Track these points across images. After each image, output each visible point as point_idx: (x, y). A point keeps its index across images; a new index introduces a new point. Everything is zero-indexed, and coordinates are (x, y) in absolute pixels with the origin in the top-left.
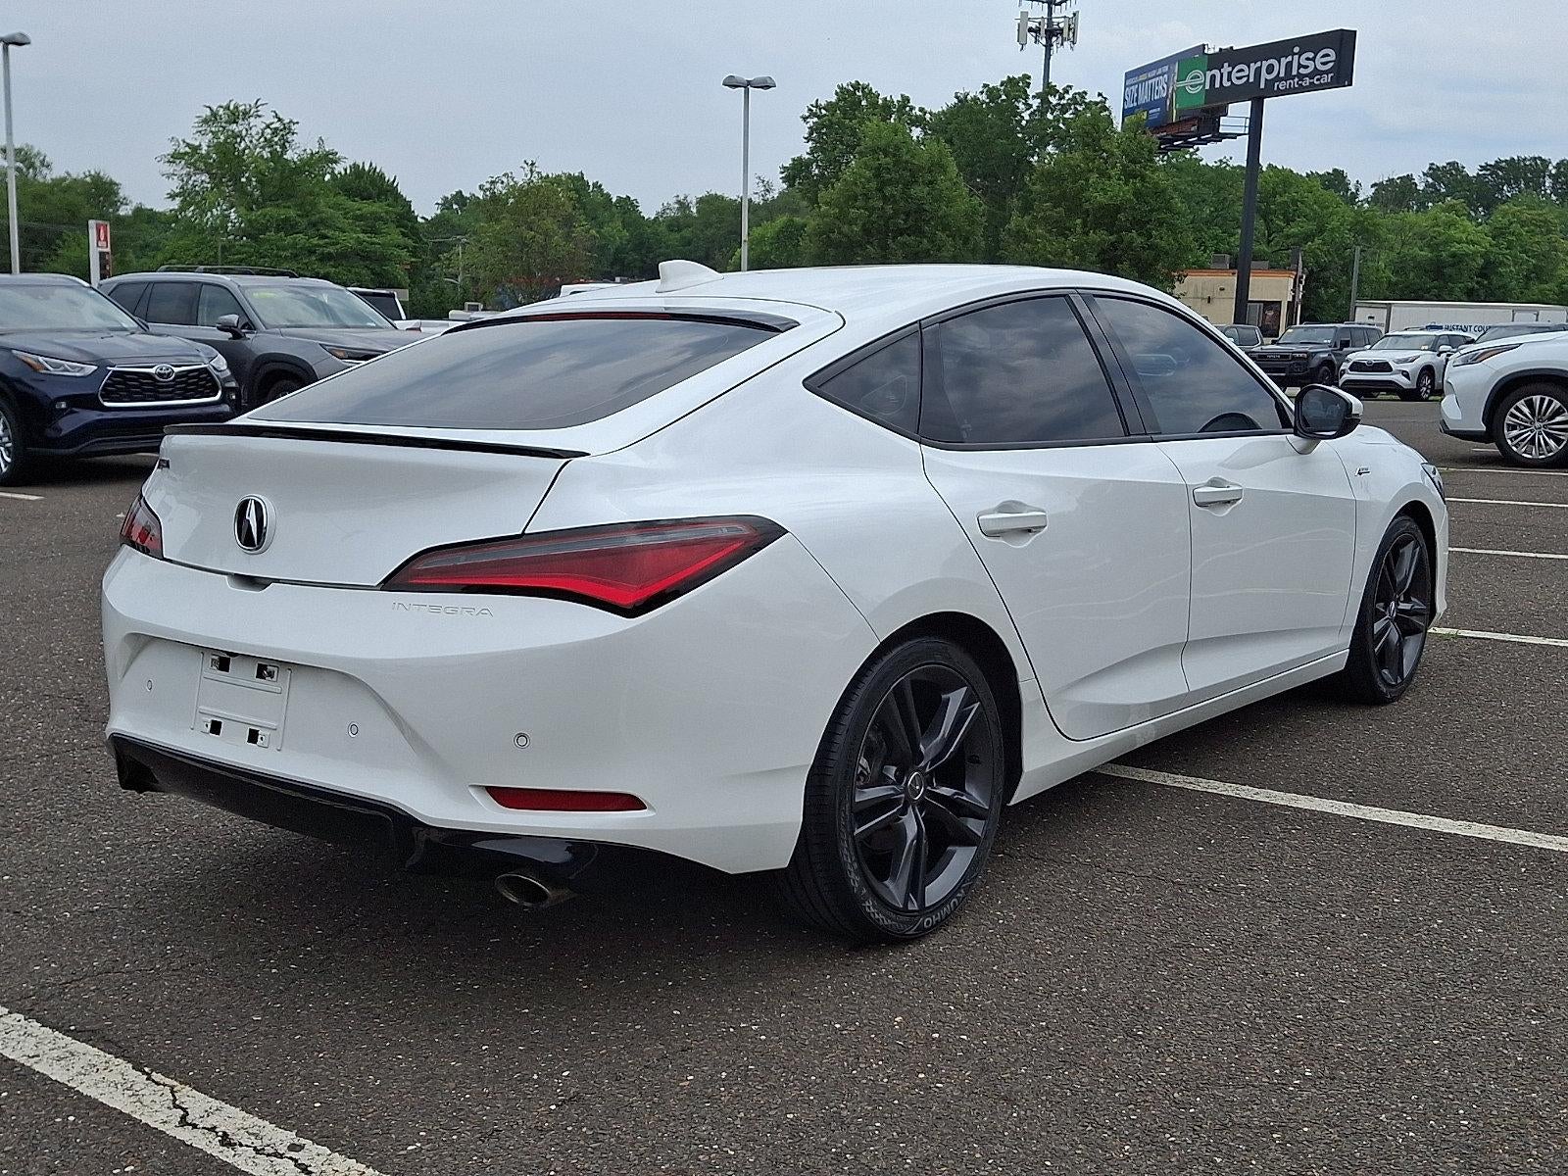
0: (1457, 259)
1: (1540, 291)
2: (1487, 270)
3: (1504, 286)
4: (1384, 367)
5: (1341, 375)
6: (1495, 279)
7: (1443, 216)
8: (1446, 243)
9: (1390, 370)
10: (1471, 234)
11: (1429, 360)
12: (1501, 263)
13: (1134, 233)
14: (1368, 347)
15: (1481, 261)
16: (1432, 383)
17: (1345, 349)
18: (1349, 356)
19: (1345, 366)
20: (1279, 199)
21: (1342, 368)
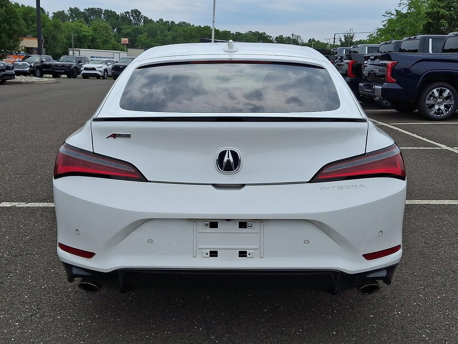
0: (85, 37)
1: (108, 47)
2: (93, 40)
3: (98, 45)
4: (94, 69)
5: (81, 71)
6: (95, 43)
7: (79, 24)
8: (80, 32)
9: (96, 70)
10: (87, 30)
11: (106, 67)
12: (97, 39)
13: (6, 24)
14: (87, 63)
15: (91, 38)
16: (107, 74)
17: (80, 63)
18: (83, 66)
19: (82, 69)
20: (29, 15)
21: (81, 69)
